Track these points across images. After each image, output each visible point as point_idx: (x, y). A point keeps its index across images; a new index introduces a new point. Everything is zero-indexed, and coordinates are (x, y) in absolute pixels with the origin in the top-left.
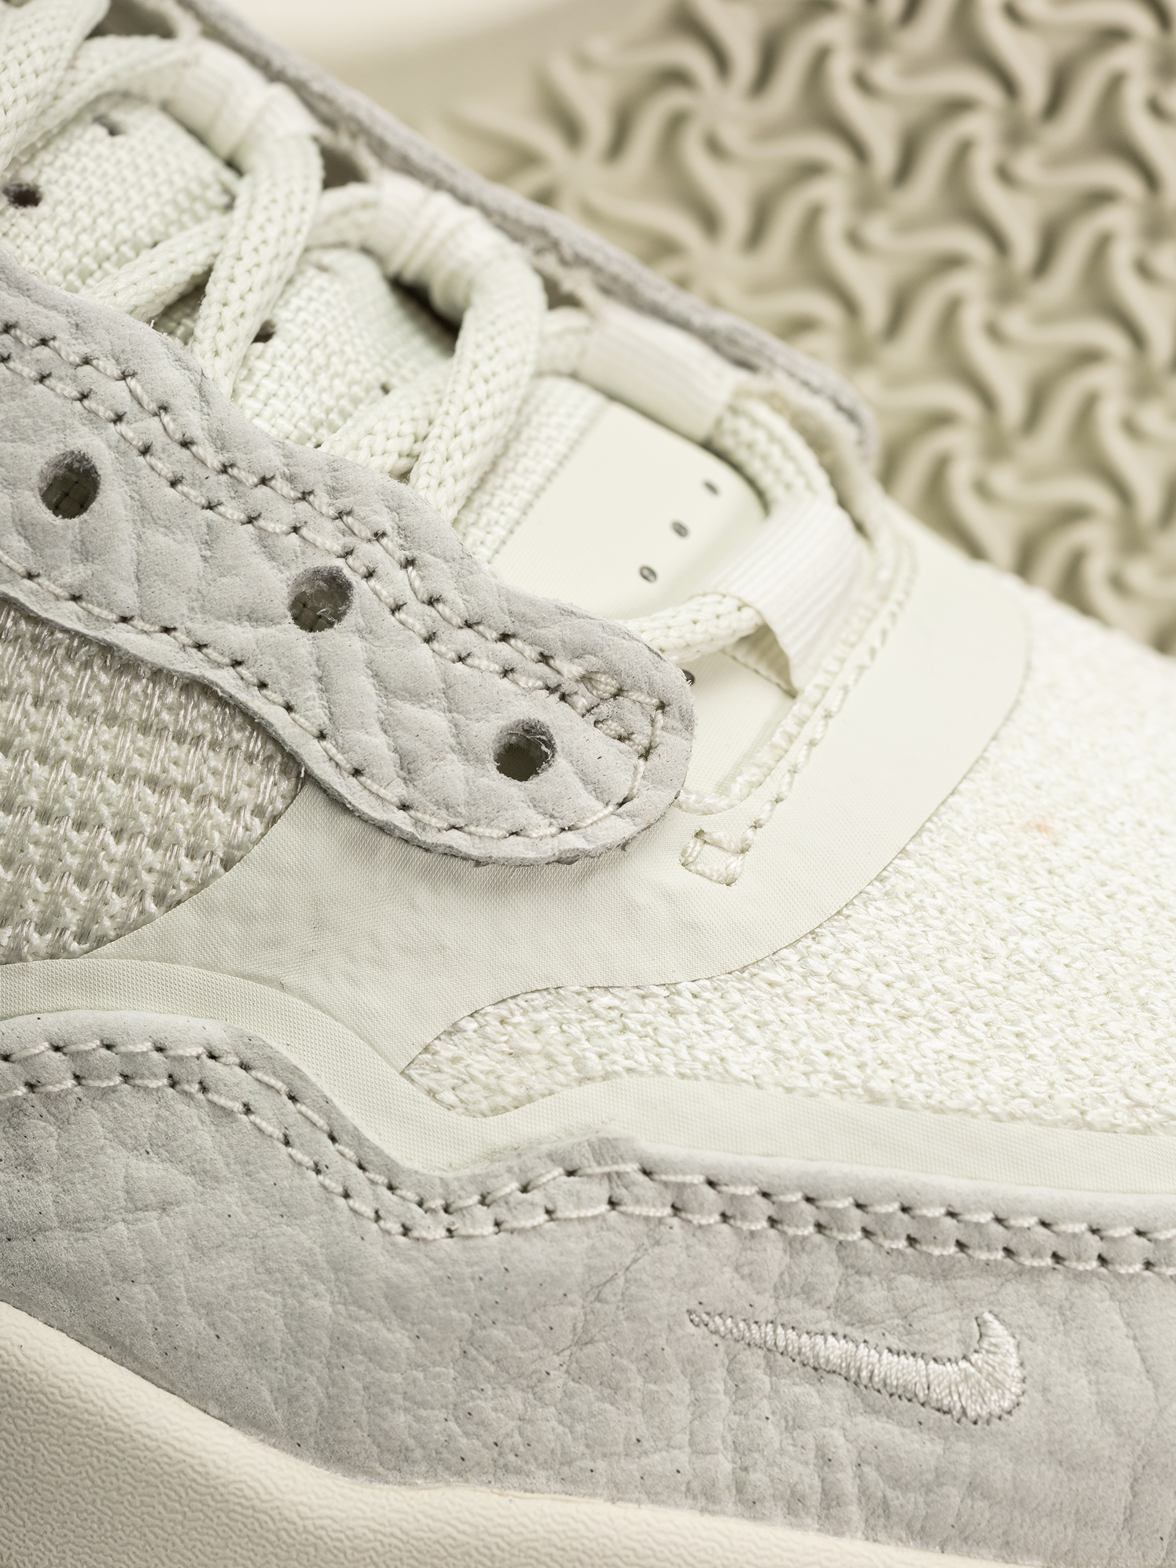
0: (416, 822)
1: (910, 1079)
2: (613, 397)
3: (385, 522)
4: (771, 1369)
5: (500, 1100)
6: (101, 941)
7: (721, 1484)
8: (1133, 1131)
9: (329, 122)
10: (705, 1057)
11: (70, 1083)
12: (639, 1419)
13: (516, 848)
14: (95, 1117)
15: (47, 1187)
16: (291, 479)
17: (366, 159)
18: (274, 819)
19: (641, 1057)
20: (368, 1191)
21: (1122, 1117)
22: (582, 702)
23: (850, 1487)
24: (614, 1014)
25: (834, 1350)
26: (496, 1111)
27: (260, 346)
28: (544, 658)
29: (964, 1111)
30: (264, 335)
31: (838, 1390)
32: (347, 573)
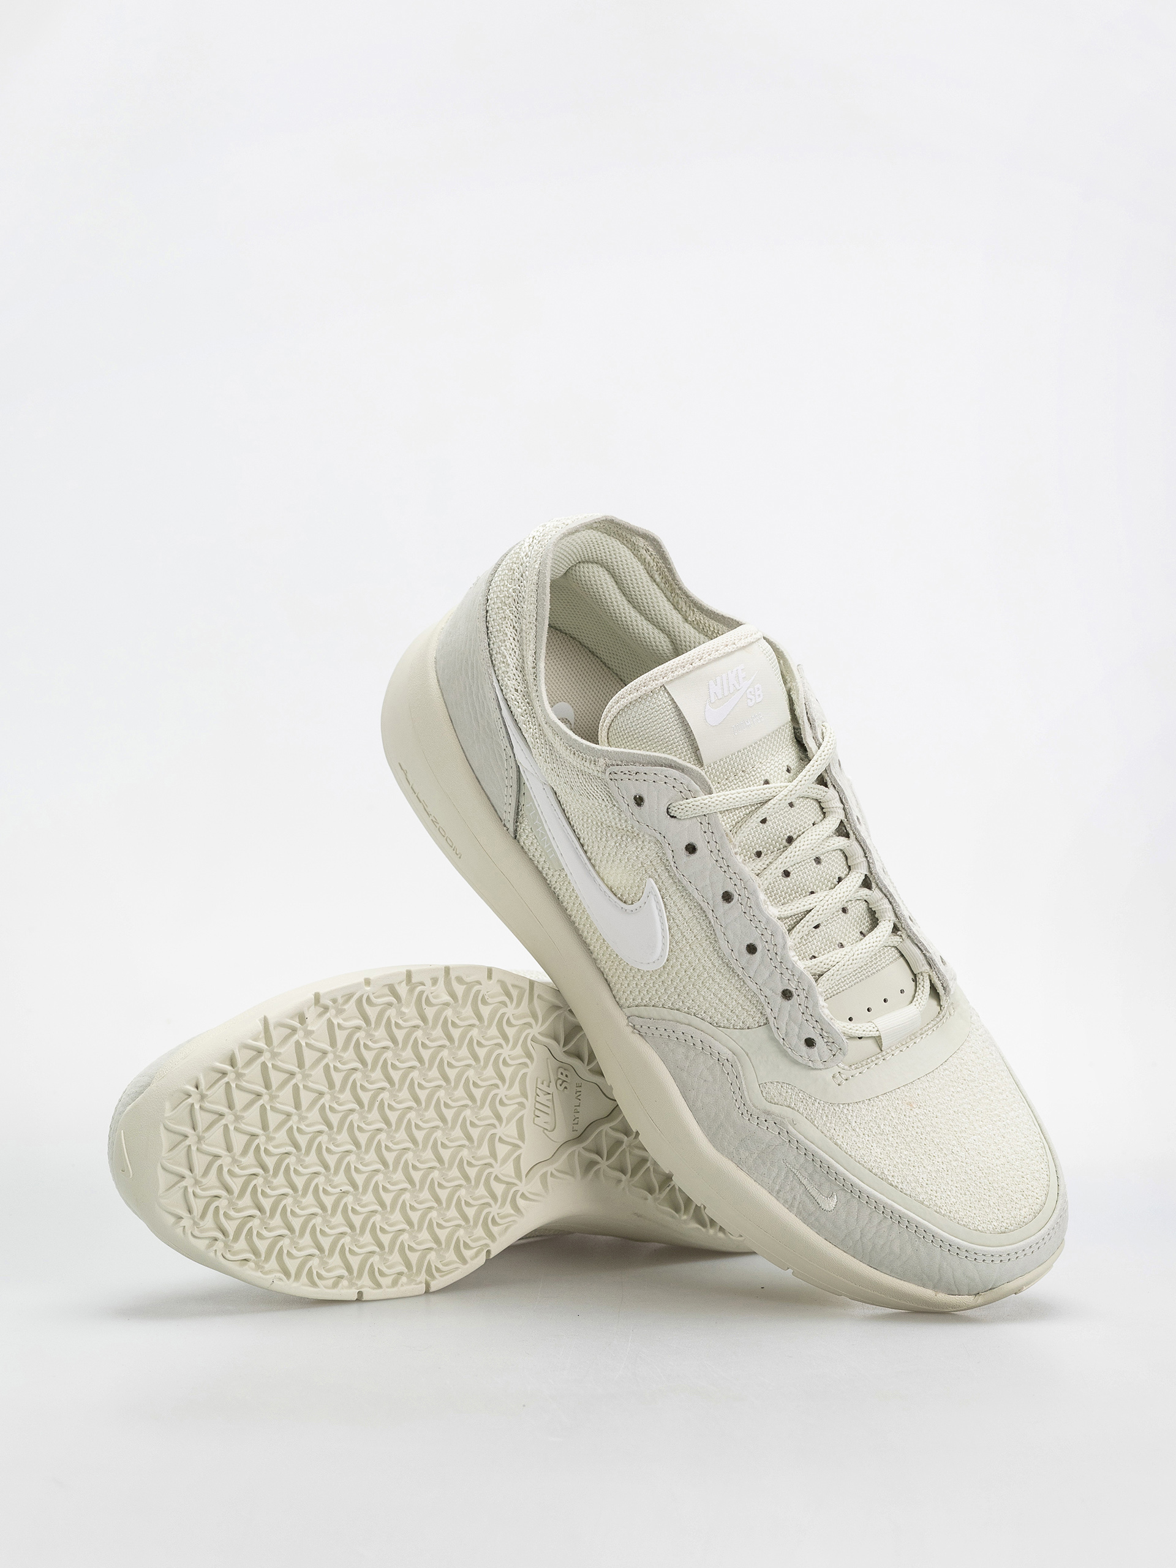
0: (784, 1044)
1: (845, 1144)
2: (902, 955)
3: (806, 988)
4: (793, 1177)
5: (772, 1101)
6: (720, 1027)
7: (775, 1190)
8: (880, 1178)
9: (871, 872)
10: (812, 1117)
11: (701, 1049)
12: (766, 1171)
13: (800, 1060)
14: (702, 1057)
15: (688, 1063)
16: (792, 971)
17: (874, 885)
18: (760, 1026)
19: (801, 1110)
20: (740, 1103)
21: (879, 1174)
22: (825, 1040)
23: (796, 1206)
24: (802, 1098)
25: (805, 1182)
26: (771, 1102)
27: (814, 929)
28: (822, 1029)
29: (850, 1156)
30: (817, 927)
31: (803, 1188)
32: (794, 993)
